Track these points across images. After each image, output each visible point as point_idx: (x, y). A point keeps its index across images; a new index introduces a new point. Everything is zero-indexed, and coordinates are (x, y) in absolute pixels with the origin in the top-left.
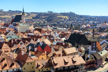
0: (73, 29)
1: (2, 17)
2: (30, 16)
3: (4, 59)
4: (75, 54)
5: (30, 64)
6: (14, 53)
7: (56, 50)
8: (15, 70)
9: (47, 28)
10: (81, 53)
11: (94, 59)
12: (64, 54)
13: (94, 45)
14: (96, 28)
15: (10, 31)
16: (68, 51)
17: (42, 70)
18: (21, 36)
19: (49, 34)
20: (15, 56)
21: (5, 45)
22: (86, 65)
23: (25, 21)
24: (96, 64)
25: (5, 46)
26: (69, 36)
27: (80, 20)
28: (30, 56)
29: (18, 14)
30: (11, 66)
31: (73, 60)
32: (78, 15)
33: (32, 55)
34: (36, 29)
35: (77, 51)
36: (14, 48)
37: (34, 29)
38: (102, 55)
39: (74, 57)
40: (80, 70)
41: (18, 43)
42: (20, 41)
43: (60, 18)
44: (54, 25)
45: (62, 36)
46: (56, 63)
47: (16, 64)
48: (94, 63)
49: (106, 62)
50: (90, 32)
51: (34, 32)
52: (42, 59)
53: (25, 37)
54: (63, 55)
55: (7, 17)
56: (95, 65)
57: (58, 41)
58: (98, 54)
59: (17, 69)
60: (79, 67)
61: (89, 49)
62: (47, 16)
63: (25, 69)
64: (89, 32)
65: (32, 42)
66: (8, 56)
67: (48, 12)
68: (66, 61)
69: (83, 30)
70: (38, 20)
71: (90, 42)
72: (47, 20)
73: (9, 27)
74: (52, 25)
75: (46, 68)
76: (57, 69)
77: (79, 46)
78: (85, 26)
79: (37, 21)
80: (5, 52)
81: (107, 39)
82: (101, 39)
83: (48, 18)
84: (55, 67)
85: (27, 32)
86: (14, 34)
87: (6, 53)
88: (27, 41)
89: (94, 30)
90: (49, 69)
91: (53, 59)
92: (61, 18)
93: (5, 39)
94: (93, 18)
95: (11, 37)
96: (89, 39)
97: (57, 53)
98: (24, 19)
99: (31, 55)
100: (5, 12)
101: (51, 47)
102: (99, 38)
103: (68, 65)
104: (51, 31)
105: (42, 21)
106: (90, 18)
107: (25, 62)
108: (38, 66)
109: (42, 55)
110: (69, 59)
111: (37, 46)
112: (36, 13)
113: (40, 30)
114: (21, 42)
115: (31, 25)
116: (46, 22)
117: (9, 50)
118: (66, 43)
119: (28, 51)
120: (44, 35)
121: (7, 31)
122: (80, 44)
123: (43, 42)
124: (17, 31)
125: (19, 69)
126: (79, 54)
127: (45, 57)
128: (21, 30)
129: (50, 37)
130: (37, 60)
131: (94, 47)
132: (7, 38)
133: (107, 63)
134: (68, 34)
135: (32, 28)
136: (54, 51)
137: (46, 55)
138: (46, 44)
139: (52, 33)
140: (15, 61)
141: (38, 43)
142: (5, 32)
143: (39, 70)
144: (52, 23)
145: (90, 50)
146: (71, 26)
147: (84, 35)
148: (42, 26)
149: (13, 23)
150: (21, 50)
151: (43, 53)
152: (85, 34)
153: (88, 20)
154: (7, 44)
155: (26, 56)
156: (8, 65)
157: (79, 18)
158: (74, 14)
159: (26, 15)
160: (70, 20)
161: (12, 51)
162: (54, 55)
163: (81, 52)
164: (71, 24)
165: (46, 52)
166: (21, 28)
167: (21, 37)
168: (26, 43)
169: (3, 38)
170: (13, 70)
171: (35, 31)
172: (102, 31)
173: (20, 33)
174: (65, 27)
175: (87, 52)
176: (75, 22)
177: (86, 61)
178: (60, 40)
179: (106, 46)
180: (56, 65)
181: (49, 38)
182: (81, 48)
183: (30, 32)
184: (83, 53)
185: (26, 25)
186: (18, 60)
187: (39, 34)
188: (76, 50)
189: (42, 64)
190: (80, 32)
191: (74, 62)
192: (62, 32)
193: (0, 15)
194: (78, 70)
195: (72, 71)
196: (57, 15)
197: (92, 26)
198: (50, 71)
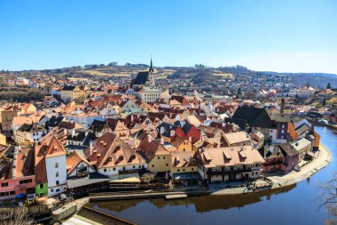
0: (243, 99)
1: (116, 75)
2: (163, 74)
3: (118, 148)
4: (244, 143)
5: (161, 158)
6: (135, 138)
7: (210, 136)
8: (137, 167)
9: (193, 95)
10: (256, 143)
11: (281, 155)
12: (224, 143)
13: (283, 129)
14: (287, 96)
15: (128, 99)
16: (232, 137)
17: (184, 170)
18: (147, 109)
19: (197, 106)
20: (136, 143)
21: (119, 124)
22: (265, 165)
23: (154, 83)
24: (286, 165)
25: (120, 126)
26: (233, 111)
27: (257, 81)
28: (162, 145)
29: (142, 69)
30: (130, 161)
31: (240, 156)
32: (253, 72)
33: (166, 143)
34: (173, 98)
35: (248, 139)
36: (135, 130)
37: (169, 96)
38: (297, 148)
39: (242, 150)
40: (253, 175)
41: (142, 122)
42: (146, 117)
43: (218, 77)
44: (206, 91)
45: (222, 110)
46: (208, 158)
47: (138, 156)
48: (282, 162)
49: (305, 162)
50: (276, 105)
51: (169, 102)
52: (184, 150)
53: (155, 111)
54: (222, 146)
55: (124, 75)
56: (283, 167)
57: (213, 119)
58: (290, 146)
59: (140, 166)
60: (252, 169)
61: (271, 137)
62: (194, 74)
63: (153, 166)
64: (273, 104)
65: (167, 119)
66: (125, 142)
67: (196, 66)
68: (228, 157)
69: (262, 99)
70: (178, 80)
71: (275, 123)
72: (193, 80)
73: (127, 92)
74: (202, 90)
75: (191, 168)
76: (210, 169)
77: (253, 129)
78: (265, 92)
79: (175, 83)
80: (121, 136)
81: (309, 118)
82: (297, 118)
83: (196, 77)
84: (207, 166)
85: (157, 102)
86: (135, 106)
87: (122, 138)
88: (157, 119)
89: (283, 100)
90: (195, 169)
91: (202, 151)
92: (220, 78)
93: (119, 114)
94: (283, 78)
95: (131, 111)
96: (272, 118)
97: (211, 141)
98: (152, 79)
100: (120, 66)
101: (200, 130)
102: (293, 115)
103: (231, 163)
104: (201, 100)
105: (184, 82)
106: (277, 77)
107: (153, 154)
108: (176, 162)
109: (184, 143)
110: (232, 154)
111: (174, 128)
112: (174, 68)
113: (180, 99)
114: (147, 119)
115: (164, 90)
116: (192, 84)
117: (127, 132)
118: (229, 123)
119: (159, 136)
120: (188, 108)
121: (124, 100)
122: (256, 127)
123: (186, 121)
124: (140, 100)
125: (143, 166)
126: (252, 144)
127: (188, 147)
128: (147, 99)
129: (199, 113)
130: (175, 152)
131: (283, 132)
132: (124, 112)
133: (307, 164)
134: (232, 107)
136: (206, 137)
137: (190, 144)
138: (192, 123)
139: (202, 105)
140: (137, 152)
141: (177, 123)
142: (120, 102)
143: (178, 170)
144: (203, 87)
145: (274, 139)
146: (239, 93)
147: (263, 110)
148: (185, 91)
149: (134, 85)
150: (147, 134)
151: (186, 141)
152: (266, 107)
153: (273, 81)
154: (124, 123)
155: (156, 144)
156: (124, 158)
157: (254, 77)
158: (245, 69)
159: (155, 71)
161: (132, 135)
162: (206, 144)
163: (257, 141)
164: (239, 89)
165: (190, 139)
166: (147, 95)
167: (148, 111)
168: (157, 122)
169: (117, 112)
170: (134, 167)
171: (171, 101)
172: (300, 102)
173: (146, 104)
174: (227, 95)
175: (268, 141)
176: (246, 86)
177: (265, 158)
178: (217, 117)
179: (308, 132)
180: (209, 162)
181: (197, 114)
182: (258, 134)
183: (162, 102)
184: (261, 144)
185: (157, 90)
186: (142, 150)
187: (179, 106)
188: (247, 137)
189: (184, 160)
190: (256, 104)
191: (242, 159)
192: (222, 104)
193: (111, 72)
194: (250, 173)
195: (238, 177)
196: (213, 72)
197: (280, 92)
198: (197, 173)
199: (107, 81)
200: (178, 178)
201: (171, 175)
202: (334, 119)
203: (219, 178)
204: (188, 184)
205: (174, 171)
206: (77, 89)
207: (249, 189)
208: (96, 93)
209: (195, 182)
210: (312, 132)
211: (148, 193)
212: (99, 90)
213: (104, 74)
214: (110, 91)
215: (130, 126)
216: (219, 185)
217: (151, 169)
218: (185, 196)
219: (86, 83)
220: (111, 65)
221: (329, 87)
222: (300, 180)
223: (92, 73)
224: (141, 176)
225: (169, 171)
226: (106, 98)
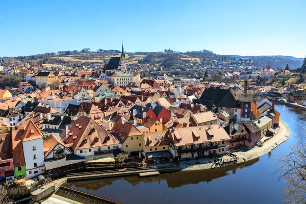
0: (209, 81)
1: (89, 61)
2: (134, 59)
3: (93, 130)
4: (211, 122)
5: (135, 139)
6: (109, 120)
7: (180, 116)
8: (112, 148)
9: (163, 79)
10: (222, 122)
11: (245, 132)
12: (193, 123)
13: (247, 108)
14: (250, 77)
15: (101, 84)
16: (200, 117)
17: (156, 149)
18: (119, 92)
19: (167, 90)
20: (110, 125)
21: (94, 107)
22: (231, 142)
23: (126, 68)
24: (250, 141)
25: (95, 109)
26: (201, 93)
27: (222, 64)
28: (135, 127)
29: (114, 55)
30: (105, 142)
31: (207, 134)
32: (219, 56)
33: (139, 124)
34: (144, 82)
35: (215, 119)
36: (109, 112)
37: (140, 80)
38: (260, 126)
39: (209, 129)
40: (220, 151)
41: (115, 105)
42: (118, 101)
43: (185, 61)
44: (175, 74)
45: (190, 92)
46: (178, 137)
47: (112, 138)
50: (240, 86)
51: (141, 86)
52: (156, 130)
53: (127, 94)
54: (191, 125)
55: (96, 61)
56: (247, 143)
57: (182, 100)
58: (253, 123)
59: (114, 147)
60: (219, 146)
61: (236, 115)
62: (163, 59)
63: (127, 146)
64: (237, 85)
65: (138, 102)
66: (100, 125)
67: (165, 51)
68: (197, 135)
69: (227, 81)
70: (148, 65)
71: (239, 103)
72: (163, 64)
73: (100, 77)
74: (172, 73)
75: (163, 147)
76: (180, 147)
77: (219, 110)
78: (230, 75)
79: (146, 68)
80: (95, 118)
81: (270, 98)
82: (259, 98)
83: (165, 62)
84: (177, 145)
85: (129, 86)
86: (109, 90)
87: (96, 121)
88: (129, 102)
89: (246, 82)
90: (167, 147)
91: (173, 131)
92: (188, 62)
93: (93, 98)
94: (246, 61)
95: (104, 95)
96: (237, 98)
97: (180, 121)
98: (124, 64)
99: (137, 124)
100: (93, 52)
101: (170, 112)
102: (256, 95)
103: (200, 141)
104: (171, 83)
105: (154, 66)
106: (241, 60)
107: (126, 135)
108: (149, 142)
109: (156, 124)
110: (200, 132)
111: (146, 110)
112: (144, 54)
113: (151, 83)
114: (121, 102)
115: (135, 74)
116: (162, 68)
117: (101, 115)
118: (197, 104)
119: (132, 118)
120: (158, 91)
121: (97, 85)
122: (222, 106)
123: (157, 103)
124: (113, 84)
125: (118, 147)
126: (218, 123)
127: (160, 128)
128: (119, 83)
129: (169, 95)
130: (147, 132)
131: (246, 111)
132: (98, 96)
133: (268, 139)
134: (200, 89)
135: (137, 79)
136: (176, 118)
137: (161, 125)
138: (162, 105)
139: (172, 87)
140: (111, 133)
141: (149, 105)
142: (94, 86)
143: (151, 150)
144: (172, 71)
145: (239, 117)
146: (206, 75)
147: (228, 91)
148: (155, 75)
149: (107, 70)
150: (121, 116)
151: (157, 122)
152: (231, 88)
153: (237, 63)
154: (98, 106)
155: (129, 125)
156: (99, 140)
157: (220, 60)
158: (211, 53)
159: (127, 56)
160: (203, 64)
161: (106, 118)
162: (176, 124)
163: (223, 120)
164: (206, 72)
165: (161, 120)
166: (119, 80)
167: (120, 95)
168: (129, 104)
169: (91, 96)
170: (109, 147)
171: (142, 84)
172: (262, 83)
173: (118, 88)
174: (195, 77)
175: (233, 120)
176: (212, 69)
177: (231, 135)
178: (186, 99)
179: (269, 110)
180: (179, 140)
181: (167, 97)
182: (223, 114)
183: (134, 85)
184: (227, 123)
185: (129, 74)
186: (116, 131)
187: (150, 89)
188: (214, 117)
189: (156, 139)
190: (221, 86)
191: (210, 137)
192: (190, 86)
193: (84, 58)
194: (217, 150)
195: (206, 153)
196: (181, 56)
197: (243, 74)
198: (168, 151)
199: (80, 67)
200: (150, 156)
201: (144, 154)
202: (292, 98)
203: (189, 155)
204: (161, 162)
205: (146, 150)
206: (51, 75)
207: (217, 164)
208: (70, 78)
209: (167, 160)
210: (272, 110)
211: (122, 171)
212: (73, 75)
213: (77, 60)
214: (83, 76)
215: (103, 109)
216: (189, 162)
217: (125, 149)
218: (157, 173)
219: (60, 69)
220: (83, 51)
221: (287, 68)
222: (262, 154)
223: (65, 59)
224: (115, 156)
225: (142, 151)
226: (80, 83)
